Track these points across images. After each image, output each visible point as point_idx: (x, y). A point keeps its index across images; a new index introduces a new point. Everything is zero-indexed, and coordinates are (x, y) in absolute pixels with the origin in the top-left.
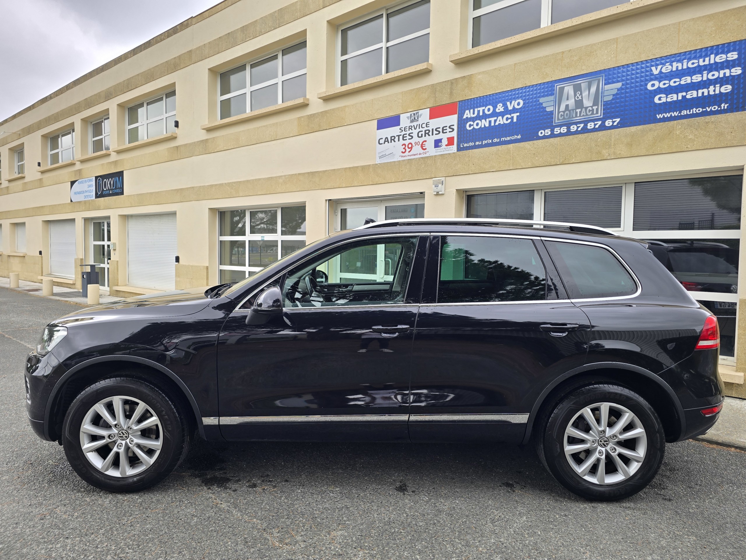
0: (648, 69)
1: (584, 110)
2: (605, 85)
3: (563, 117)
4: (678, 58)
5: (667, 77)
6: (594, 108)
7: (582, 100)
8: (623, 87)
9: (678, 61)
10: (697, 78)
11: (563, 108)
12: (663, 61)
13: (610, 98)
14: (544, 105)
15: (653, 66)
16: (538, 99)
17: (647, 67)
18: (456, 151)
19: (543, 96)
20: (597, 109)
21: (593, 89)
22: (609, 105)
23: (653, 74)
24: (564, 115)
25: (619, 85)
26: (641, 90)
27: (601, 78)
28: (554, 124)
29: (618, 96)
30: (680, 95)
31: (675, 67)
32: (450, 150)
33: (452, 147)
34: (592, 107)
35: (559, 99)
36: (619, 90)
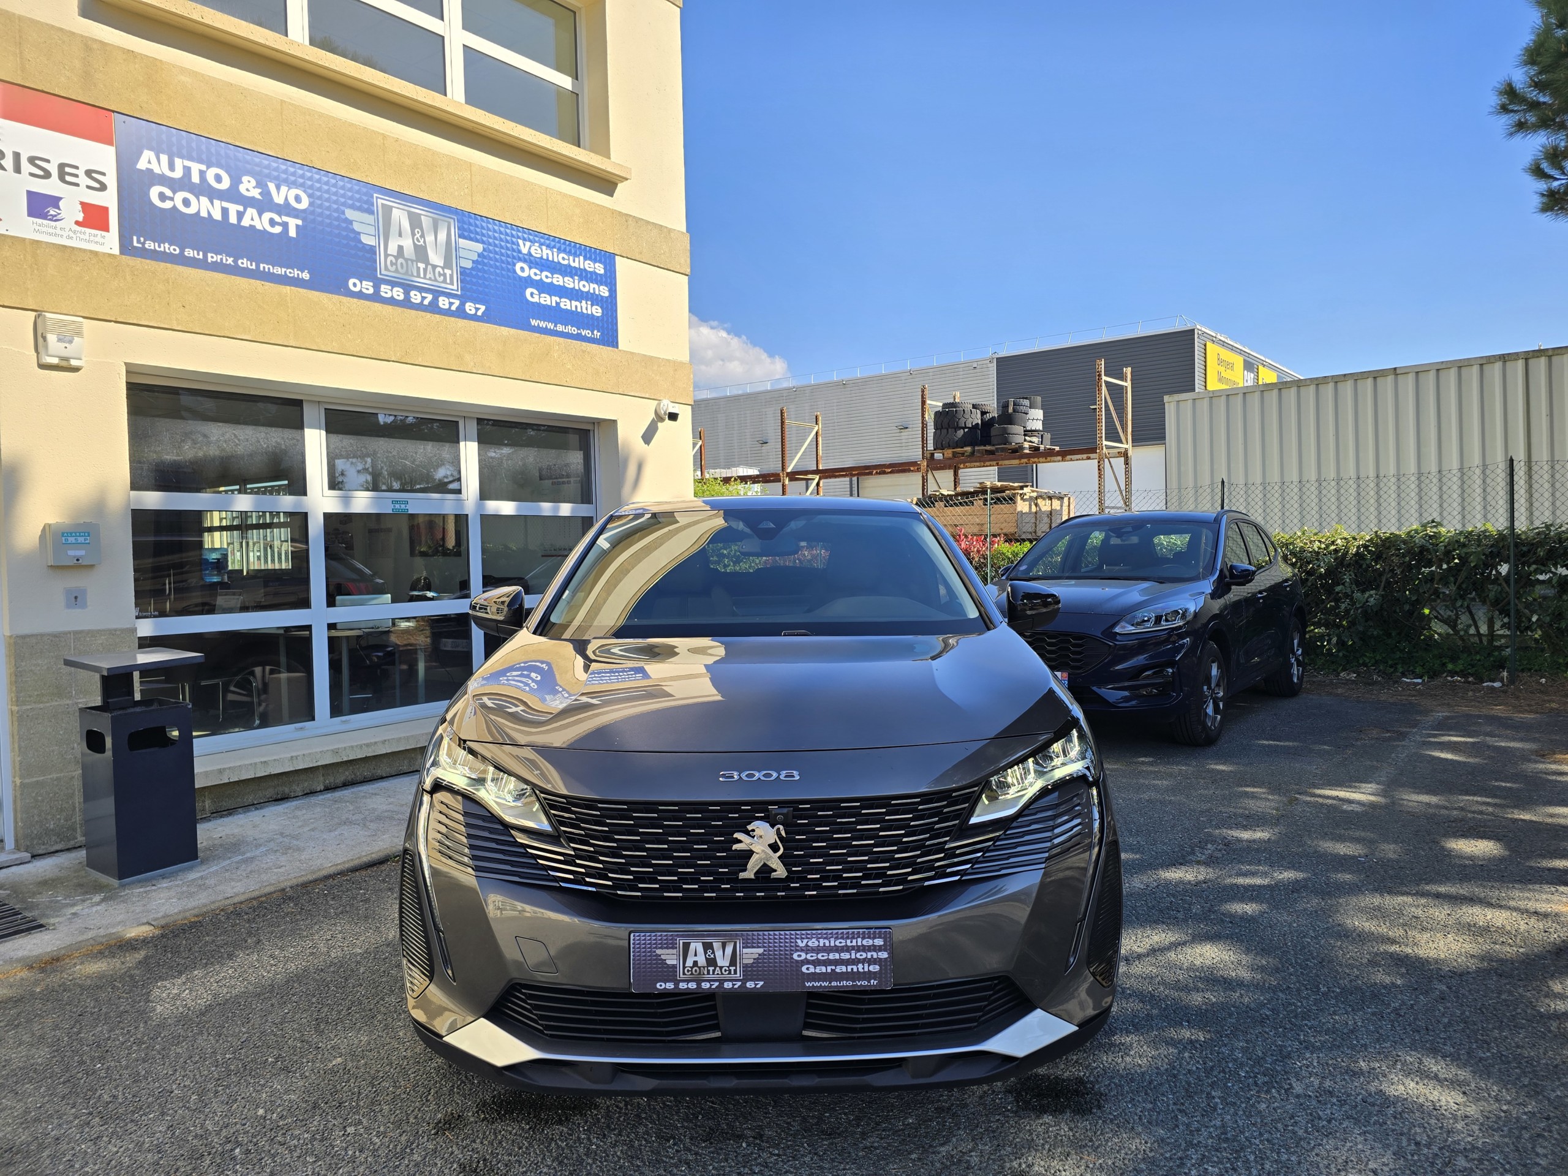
0: (514, 240)
1: (429, 267)
2: (459, 237)
3: (394, 267)
4: (548, 242)
5: (537, 264)
6: (446, 271)
7: (425, 247)
8: (485, 254)
9: (548, 246)
10: (569, 283)
11: (393, 249)
12: (531, 237)
13: (468, 265)
14: (356, 227)
15: (519, 237)
16: (342, 208)
17: (513, 236)
18: (116, 251)
19: (352, 207)
20: (451, 276)
21: (442, 236)
22: (468, 275)
23: (520, 252)
24: (396, 264)
25: (479, 247)
26: (509, 270)
27: (452, 222)
28: (379, 276)
29: (480, 267)
30: (555, 299)
31: (546, 253)
32: (96, 243)
33: (104, 237)
34: (443, 268)
35: (385, 230)
36: (479, 255)
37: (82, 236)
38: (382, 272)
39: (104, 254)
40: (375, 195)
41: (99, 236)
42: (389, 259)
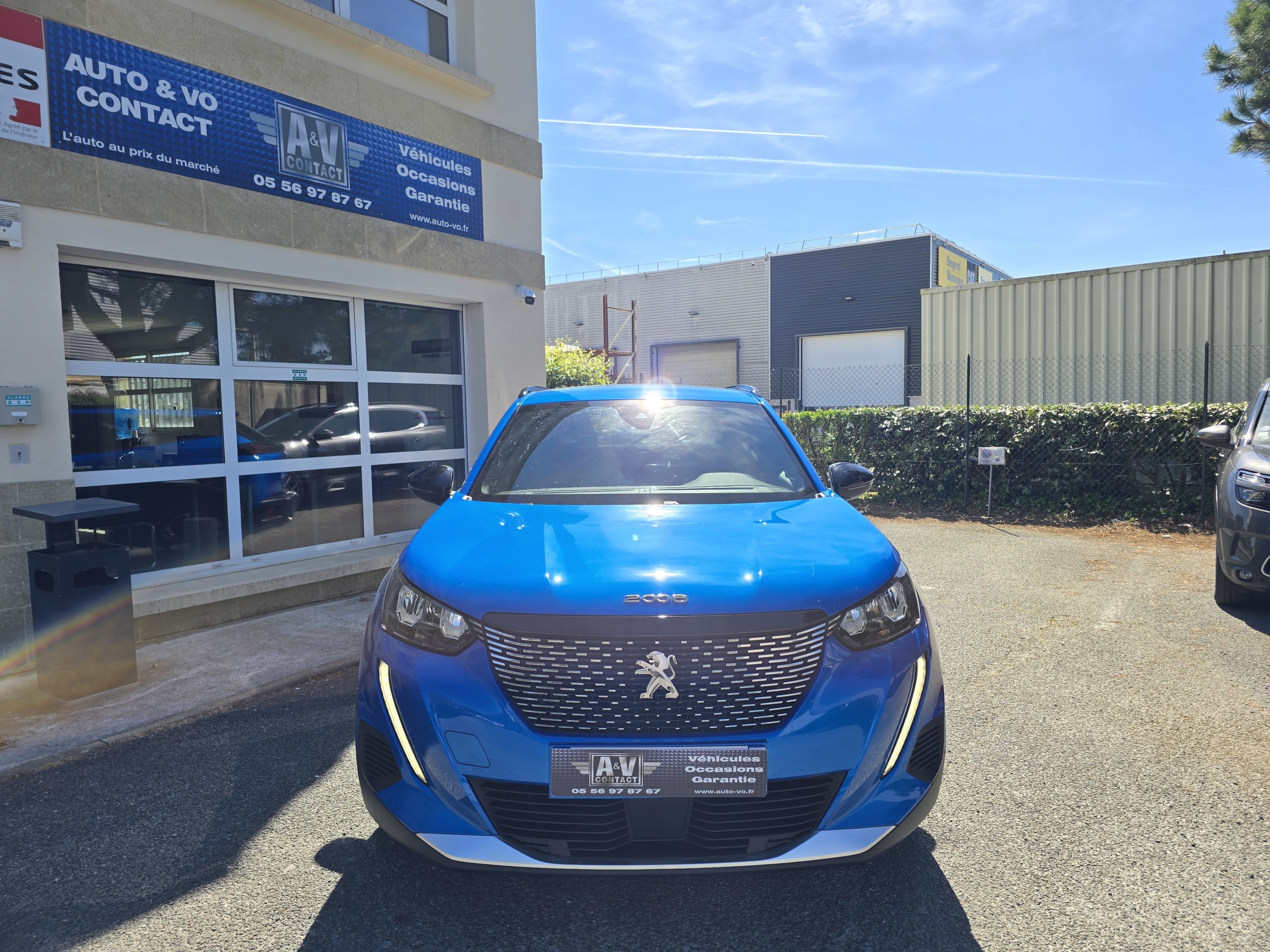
0: (395, 144)
1: (323, 166)
2: (348, 140)
3: (293, 165)
4: (424, 146)
5: (415, 166)
6: (338, 169)
7: (320, 148)
8: (371, 155)
9: (424, 151)
10: (442, 183)
11: (291, 149)
12: (410, 142)
13: (357, 164)
14: (260, 128)
15: (400, 142)
16: (247, 111)
17: (394, 140)
18: (48, 144)
19: (255, 110)
20: (342, 174)
21: (334, 139)
22: (356, 174)
23: (400, 154)
24: (294, 163)
25: (365, 150)
26: (391, 171)
27: (342, 126)
28: (280, 173)
29: (367, 167)
30: (431, 197)
31: (422, 156)
32: (29, 136)
33: (36, 131)
34: (335, 167)
35: (285, 130)
36: (366, 157)
37: (16, 130)
38: (283, 169)
39: (37, 146)
40: (275, 100)
41: (32, 130)
42: (289, 157)
